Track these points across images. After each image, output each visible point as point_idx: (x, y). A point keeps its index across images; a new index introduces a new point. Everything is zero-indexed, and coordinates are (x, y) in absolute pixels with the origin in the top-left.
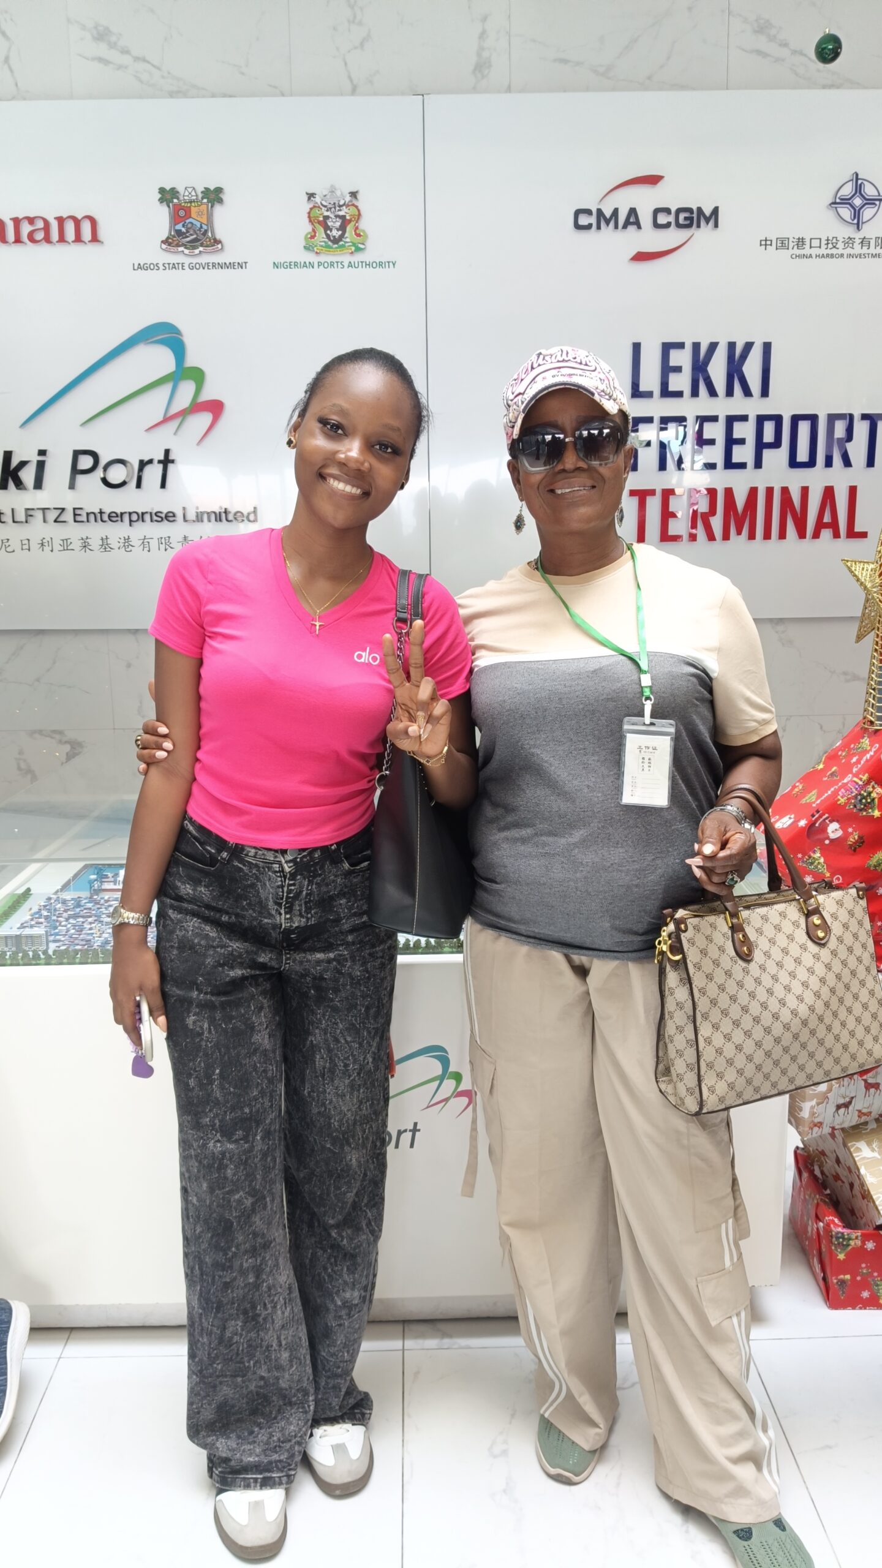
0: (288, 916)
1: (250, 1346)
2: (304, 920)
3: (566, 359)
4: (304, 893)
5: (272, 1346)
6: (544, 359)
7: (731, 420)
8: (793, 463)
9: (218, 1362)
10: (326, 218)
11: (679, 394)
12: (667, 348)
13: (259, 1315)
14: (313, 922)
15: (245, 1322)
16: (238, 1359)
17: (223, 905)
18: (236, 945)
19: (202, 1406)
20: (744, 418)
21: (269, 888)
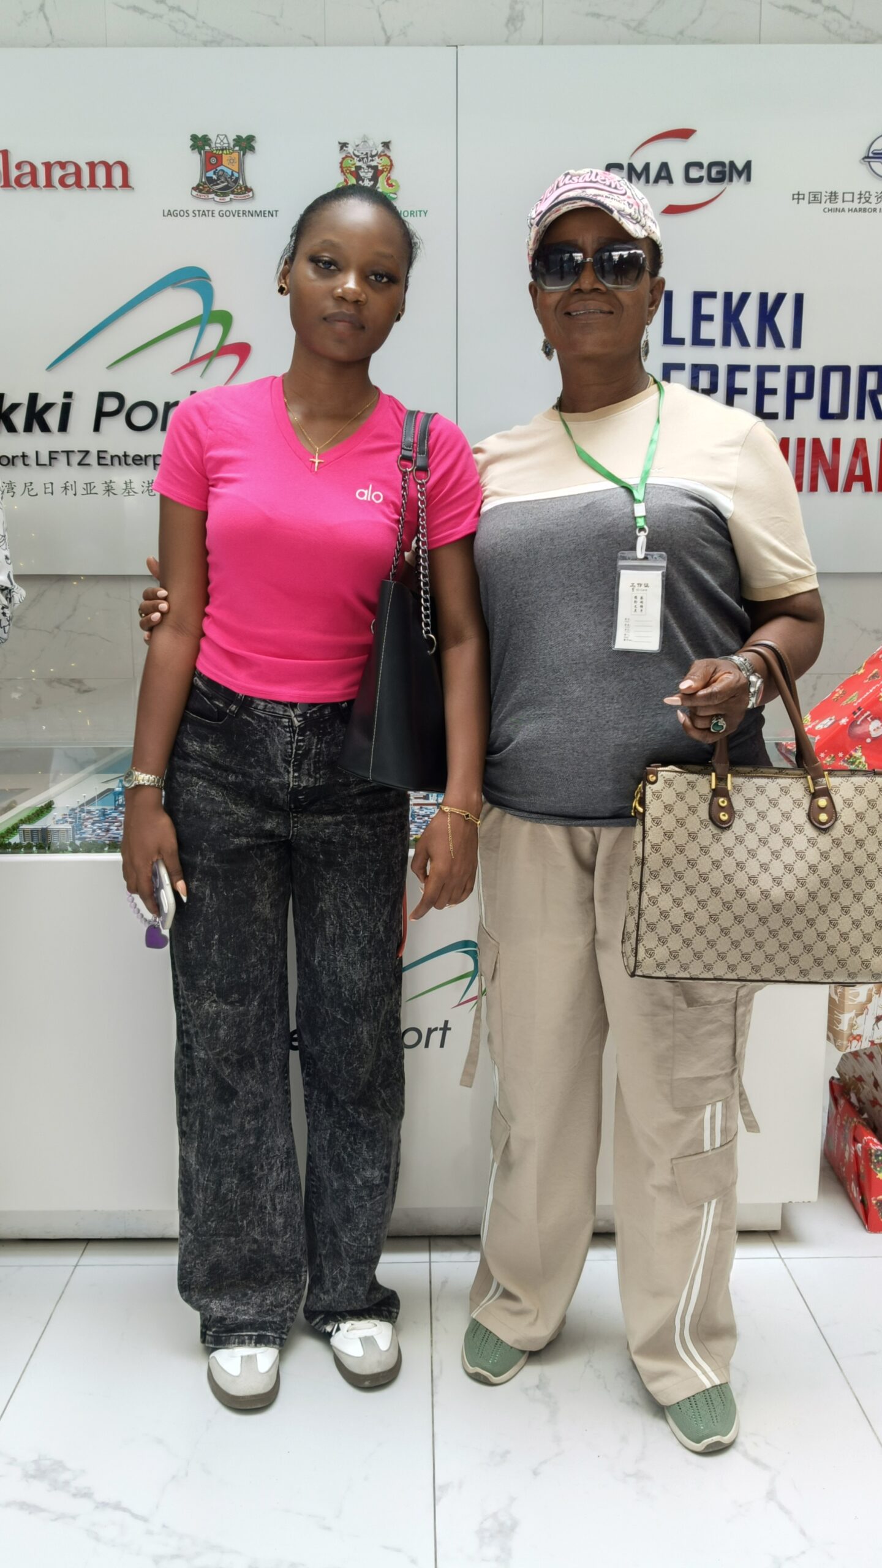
0: (296, 774)
1: (243, 1204)
2: (312, 780)
3: (594, 180)
4: (313, 751)
5: (266, 1208)
6: (571, 179)
7: (762, 370)
8: (825, 414)
9: (212, 1219)
10: (359, 168)
11: (710, 343)
12: (699, 297)
13: (256, 1175)
14: (321, 782)
15: (240, 1181)
16: (232, 1217)
17: (231, 761)
18: (242, 812)
19: (195, 1266)
20: (776, 369)
21: (279, 744)
